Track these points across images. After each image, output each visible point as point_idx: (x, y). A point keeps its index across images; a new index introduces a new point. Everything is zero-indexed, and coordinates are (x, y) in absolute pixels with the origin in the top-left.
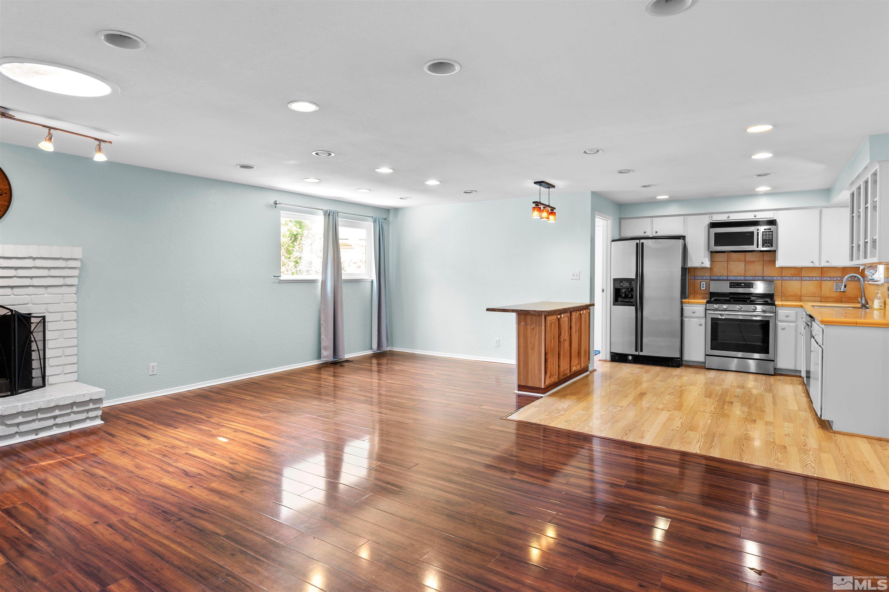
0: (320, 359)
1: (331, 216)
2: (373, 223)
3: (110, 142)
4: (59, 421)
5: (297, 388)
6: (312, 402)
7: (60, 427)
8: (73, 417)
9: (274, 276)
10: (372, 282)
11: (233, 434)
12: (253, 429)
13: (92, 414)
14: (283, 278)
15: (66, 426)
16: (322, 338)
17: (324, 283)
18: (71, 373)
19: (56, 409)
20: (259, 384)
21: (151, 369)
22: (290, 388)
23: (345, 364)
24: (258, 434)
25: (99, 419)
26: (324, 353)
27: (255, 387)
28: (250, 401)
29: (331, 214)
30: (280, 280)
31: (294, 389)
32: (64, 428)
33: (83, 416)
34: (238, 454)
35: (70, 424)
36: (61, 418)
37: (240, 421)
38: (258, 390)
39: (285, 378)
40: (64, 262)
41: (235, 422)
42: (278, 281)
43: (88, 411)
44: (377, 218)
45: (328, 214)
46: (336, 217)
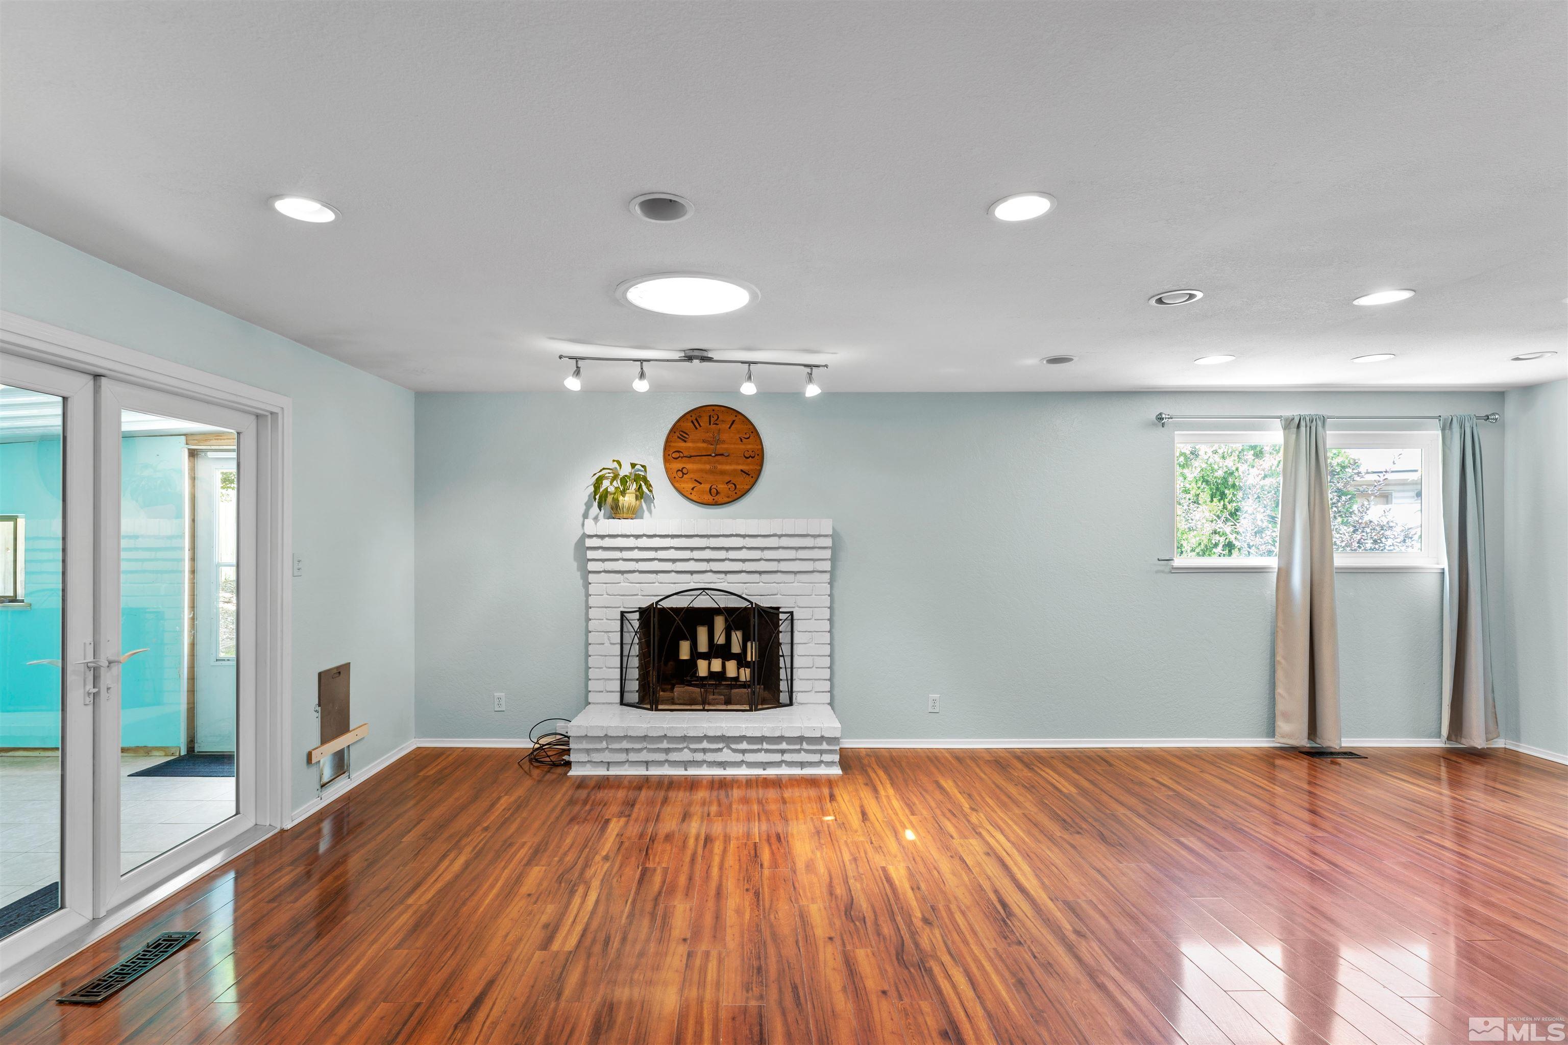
0: (1274, 737)
1: (1303, 429)
2: (1440, 433)
3: (826, 366)
4: (788, 757)
5: (1178, 794)
6: (1183, 836)
7: (789, 767)
8: (803, 757)
9: (1159, 560)
10: (1443, 573)
11: (978, 858)
12: (1019, 858)
13: (827, 758)
14: (1178, 562)
15: (796, 767)
16: (1280, 694)
17: (1284, 574)
18: (823, 692)
19: (784, 741)
20: (1110, 765)
21: (931, 703)
22: (1163, 789)
23: (1342, 761)
24: (1019, 876)
25: (837, 766)
26: (1283, 726)
27: (1098, 768)
28: (1067, 798)
29: (1303, 423)
30: (1173, 568)
31: (1171, 793)
32: (794, 768)
33: (815, 758)
34: (951, 906)
35: (802, 765)
36: (789, 754)
37: (1013, 831)
38: (1100, 778)
39: (1171, 763)
40: (812, 539)
41: (1005, 836)
42: (1167, 570)
43: (821, 752)
44: (1455, 420)
45: (1293, 425)
46: (1320, 429)
